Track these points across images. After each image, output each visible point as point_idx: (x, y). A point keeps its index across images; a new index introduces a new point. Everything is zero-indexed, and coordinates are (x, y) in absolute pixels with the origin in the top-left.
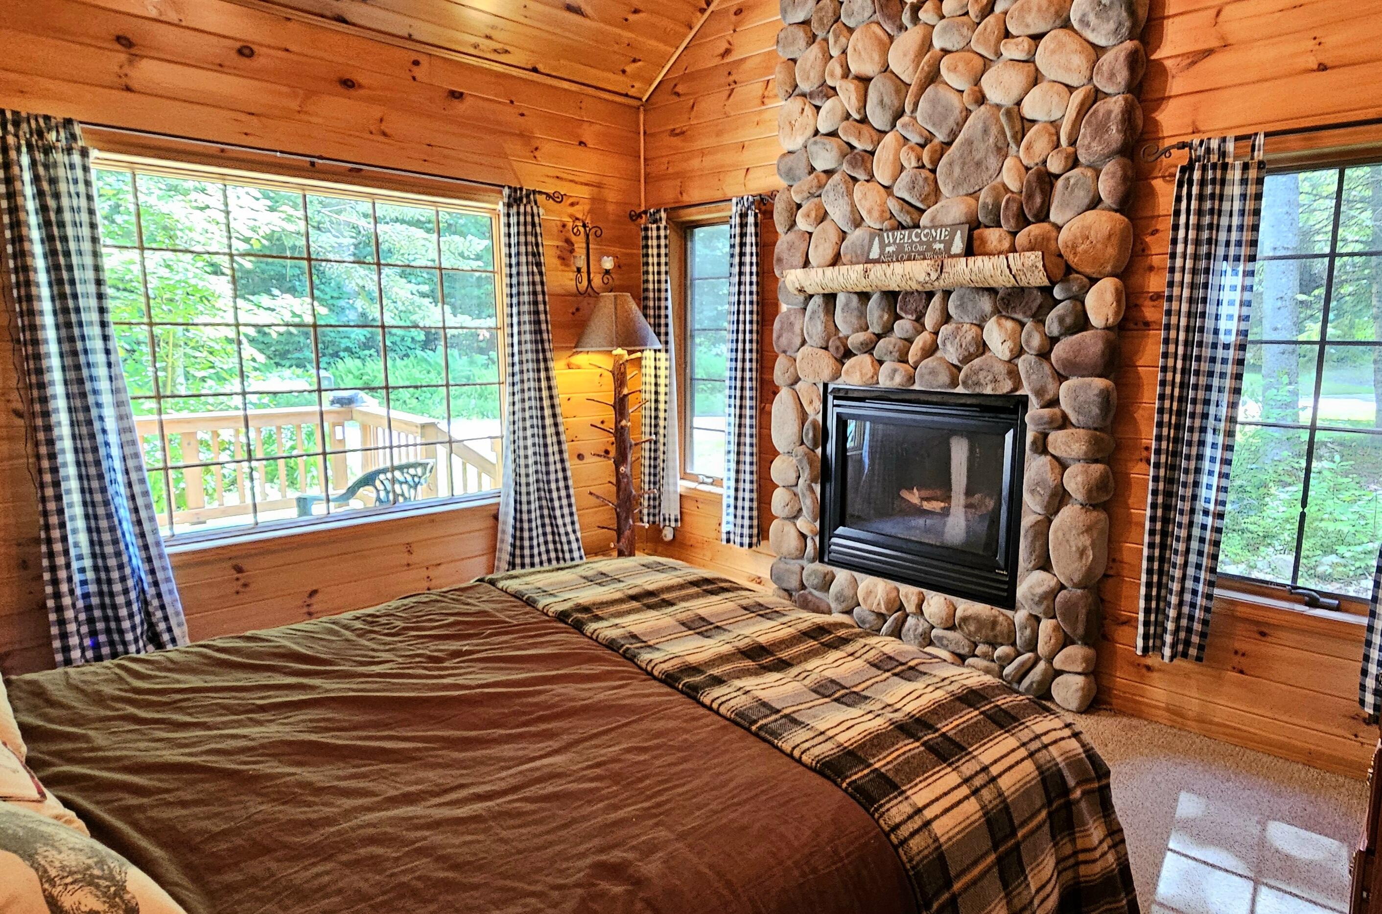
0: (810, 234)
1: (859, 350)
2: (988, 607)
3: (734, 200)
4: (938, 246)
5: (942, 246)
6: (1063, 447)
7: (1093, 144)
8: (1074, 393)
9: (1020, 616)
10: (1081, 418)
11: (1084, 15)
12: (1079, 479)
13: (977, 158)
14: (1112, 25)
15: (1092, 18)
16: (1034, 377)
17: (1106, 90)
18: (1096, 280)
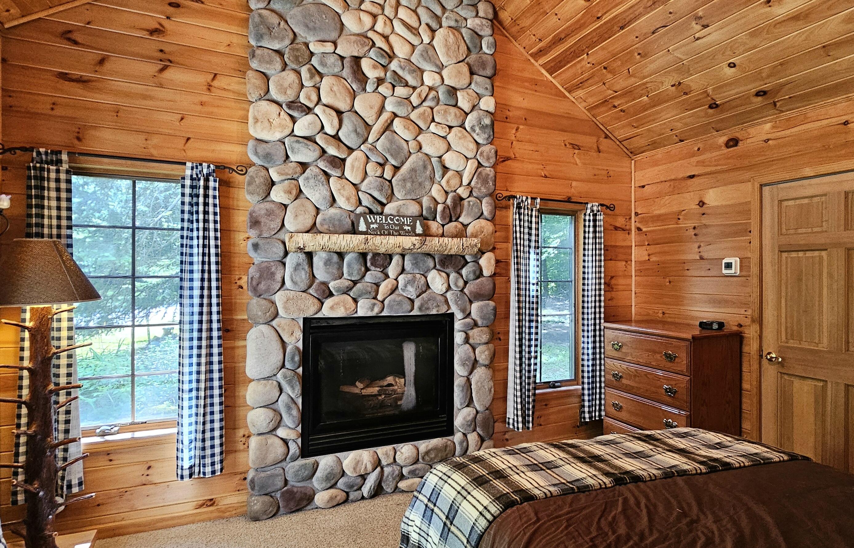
0: (286, 206)
1: (337, 291)
2: (440, 439)
3: (189, 164)
4: (406, 228)
5: (409, 228)
6: (478, 338)
7: (482, 188)
8: (481, 309)
9: (458, 437)
10: (485, 322)
11: (474, 126)
12: (486, 353)
13: (420, 180)
14: (486, 136)
15: (477, 130)
16: (459, 302)
17: (483, 164)
18: (484, 253)
